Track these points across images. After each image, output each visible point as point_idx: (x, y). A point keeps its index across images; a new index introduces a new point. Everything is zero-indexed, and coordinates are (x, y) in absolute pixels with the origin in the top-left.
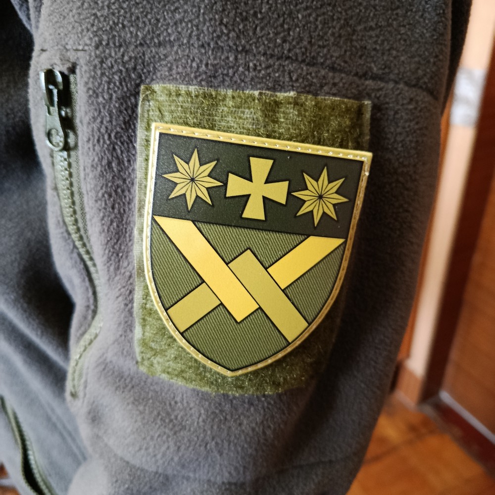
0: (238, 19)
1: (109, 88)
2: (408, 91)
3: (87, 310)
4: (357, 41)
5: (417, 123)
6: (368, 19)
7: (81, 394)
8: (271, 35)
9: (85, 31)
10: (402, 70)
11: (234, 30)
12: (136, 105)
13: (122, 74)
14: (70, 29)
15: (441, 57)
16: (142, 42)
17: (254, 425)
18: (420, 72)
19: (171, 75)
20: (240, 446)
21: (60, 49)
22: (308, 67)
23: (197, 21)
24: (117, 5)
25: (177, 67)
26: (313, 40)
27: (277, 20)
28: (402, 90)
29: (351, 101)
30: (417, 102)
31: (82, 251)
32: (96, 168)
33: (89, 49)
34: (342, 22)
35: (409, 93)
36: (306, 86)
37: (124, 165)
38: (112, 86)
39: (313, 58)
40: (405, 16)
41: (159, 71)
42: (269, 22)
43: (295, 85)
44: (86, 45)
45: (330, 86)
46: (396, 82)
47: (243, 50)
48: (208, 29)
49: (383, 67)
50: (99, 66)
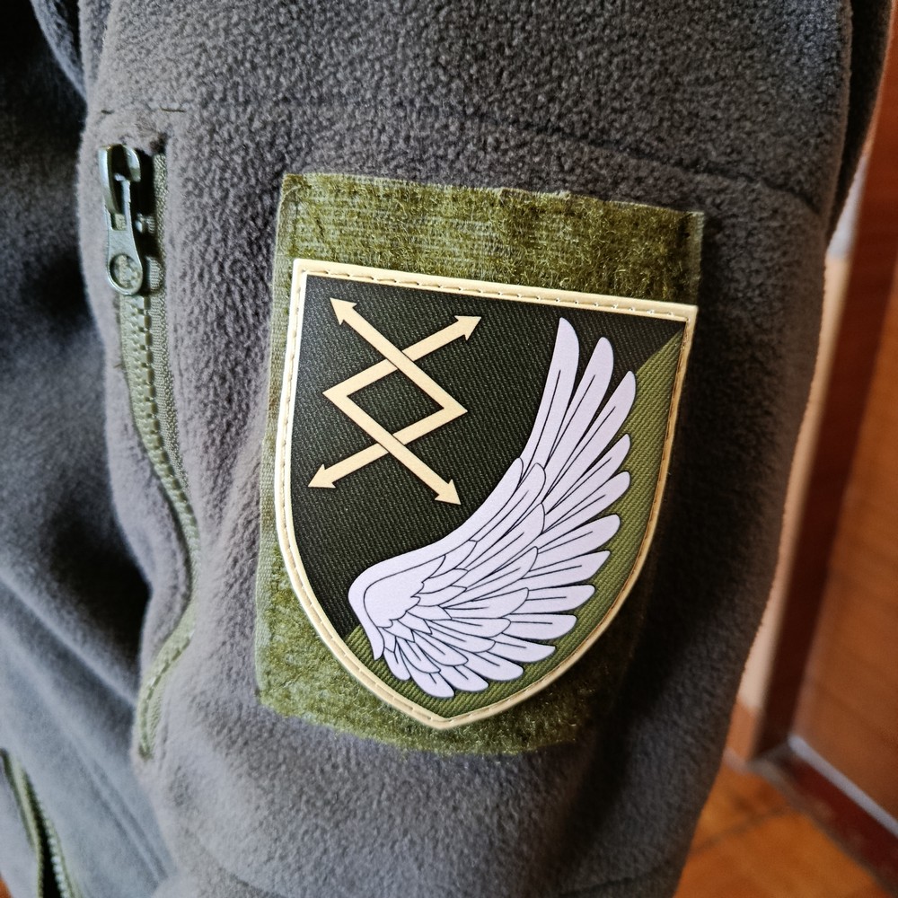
0: (468, 57)
1: (221, 179)
2: (769, 196)
3: (173, 595)
4: (682, 102)
5: (784, 254)
6: (701, 64)
7: (157, 752)
8: (529, 88)
9: (184, 75)
10: (761, 157)
11: (459, 76)
12: (273, 211)
13: (247, 154)
14: (158, 72)
15: (828, 137)
16: (288, 95)
17: (481, 812)
18: (792, 163)
19: (341, 157)
20: (456, 852)
21: (137, 109)
22: (593, 148)
23: (391, 59)
24: (242, 28)
25: (352, 142)
26: (603, 99)
27: (540, 60)
28: (760, 193)
29: (668, 210)
30: (785, 215)
31: (167, 482)
32: (196, 328)
33: (191, 108)
34: (657, 67)
35: (771, 199)
36: (587, 182)
37: (246, 321)
38: (227, 175)
39: (603, 131)
40: (766, 61)
41: (318, 148)
42: (524, 63)
43: (568, 178)
44: (186, 101)
45: (631, 183)
46: (750, 180)
47: (475, 113)
48: (411, 74)
49: (729, 150)
50: (207, 139)
